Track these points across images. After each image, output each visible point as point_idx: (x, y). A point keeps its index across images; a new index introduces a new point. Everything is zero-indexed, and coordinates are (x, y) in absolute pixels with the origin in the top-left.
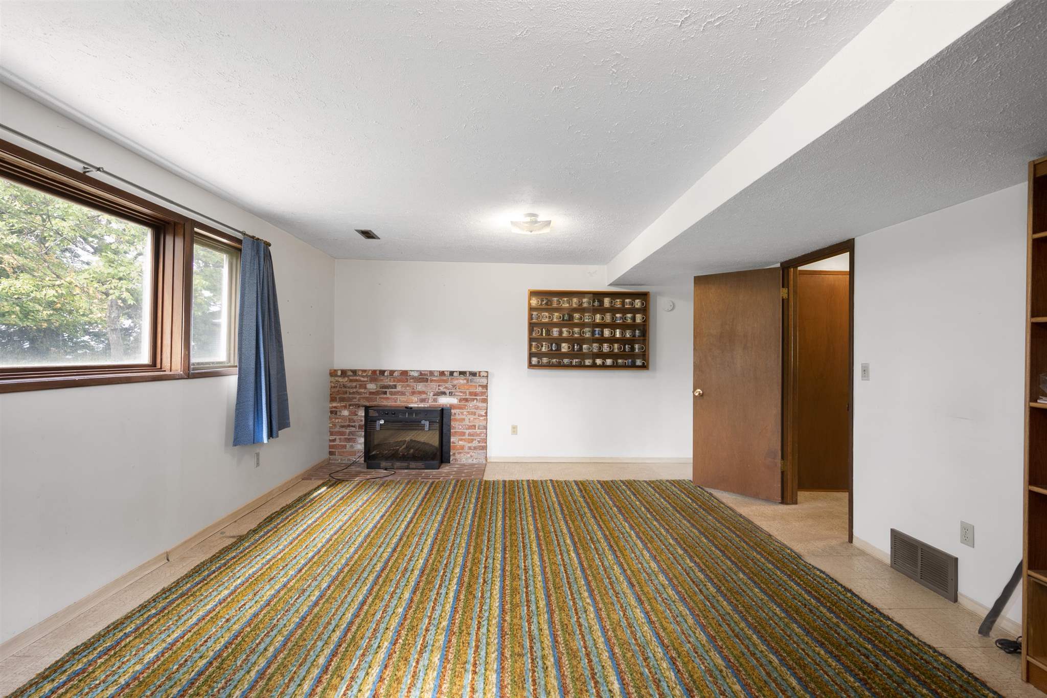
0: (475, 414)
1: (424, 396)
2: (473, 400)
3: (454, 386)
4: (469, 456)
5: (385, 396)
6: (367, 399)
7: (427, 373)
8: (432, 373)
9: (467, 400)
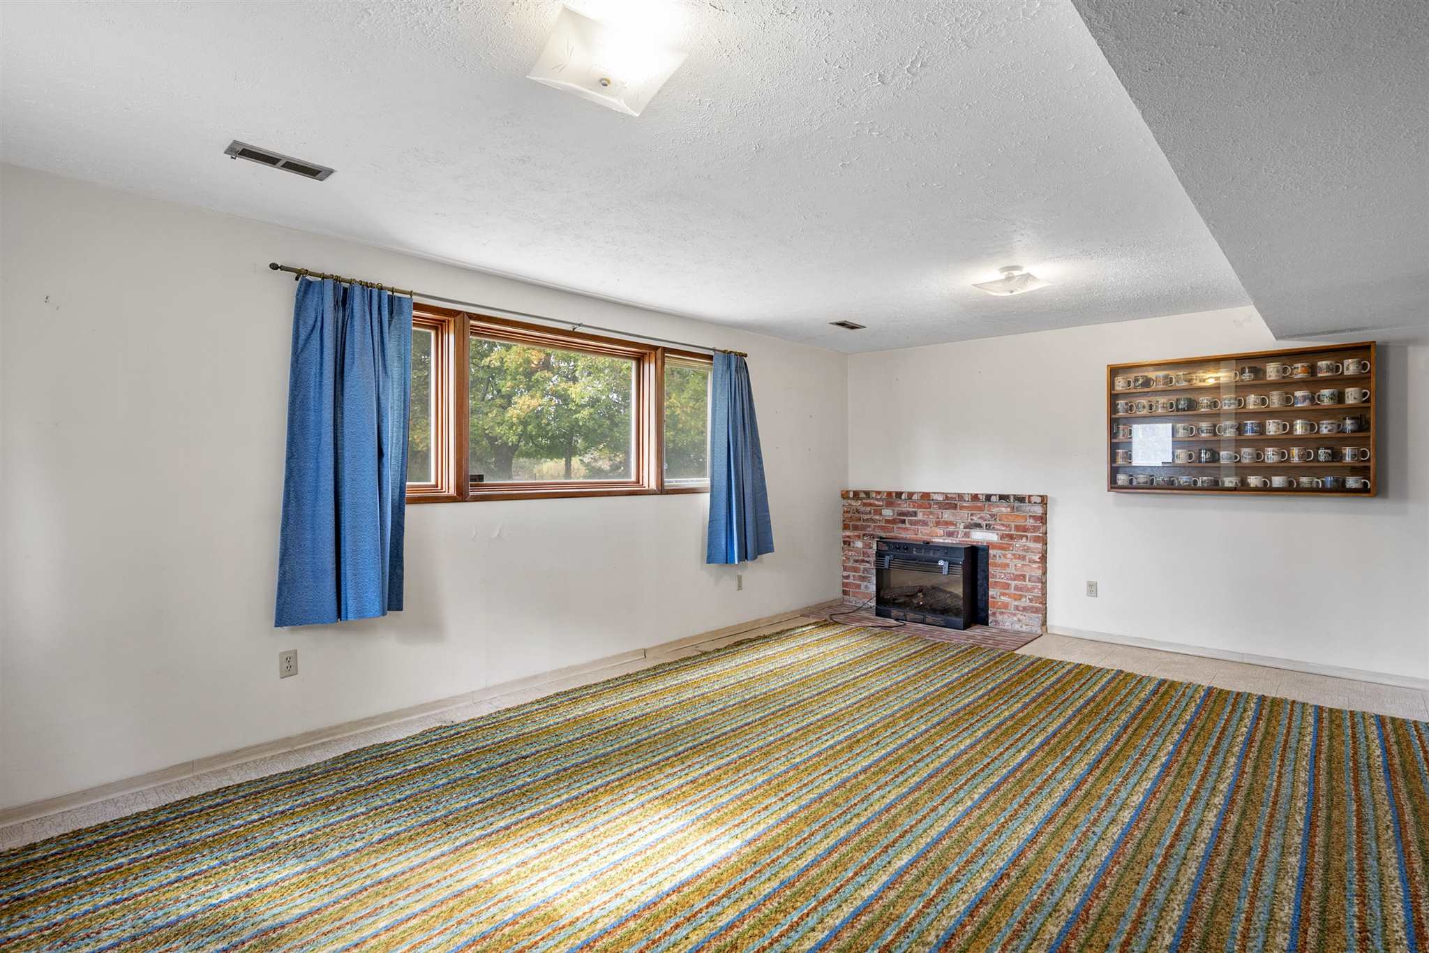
0: (1024, 558)
1: (951, 528)
2: (1021, 537)
3: (992, 516)
4: (1015, 619)
5: (904, 526)
6: (883, 528)
7: (954, 496)
8: (961, 496)
9: (1011, 537)
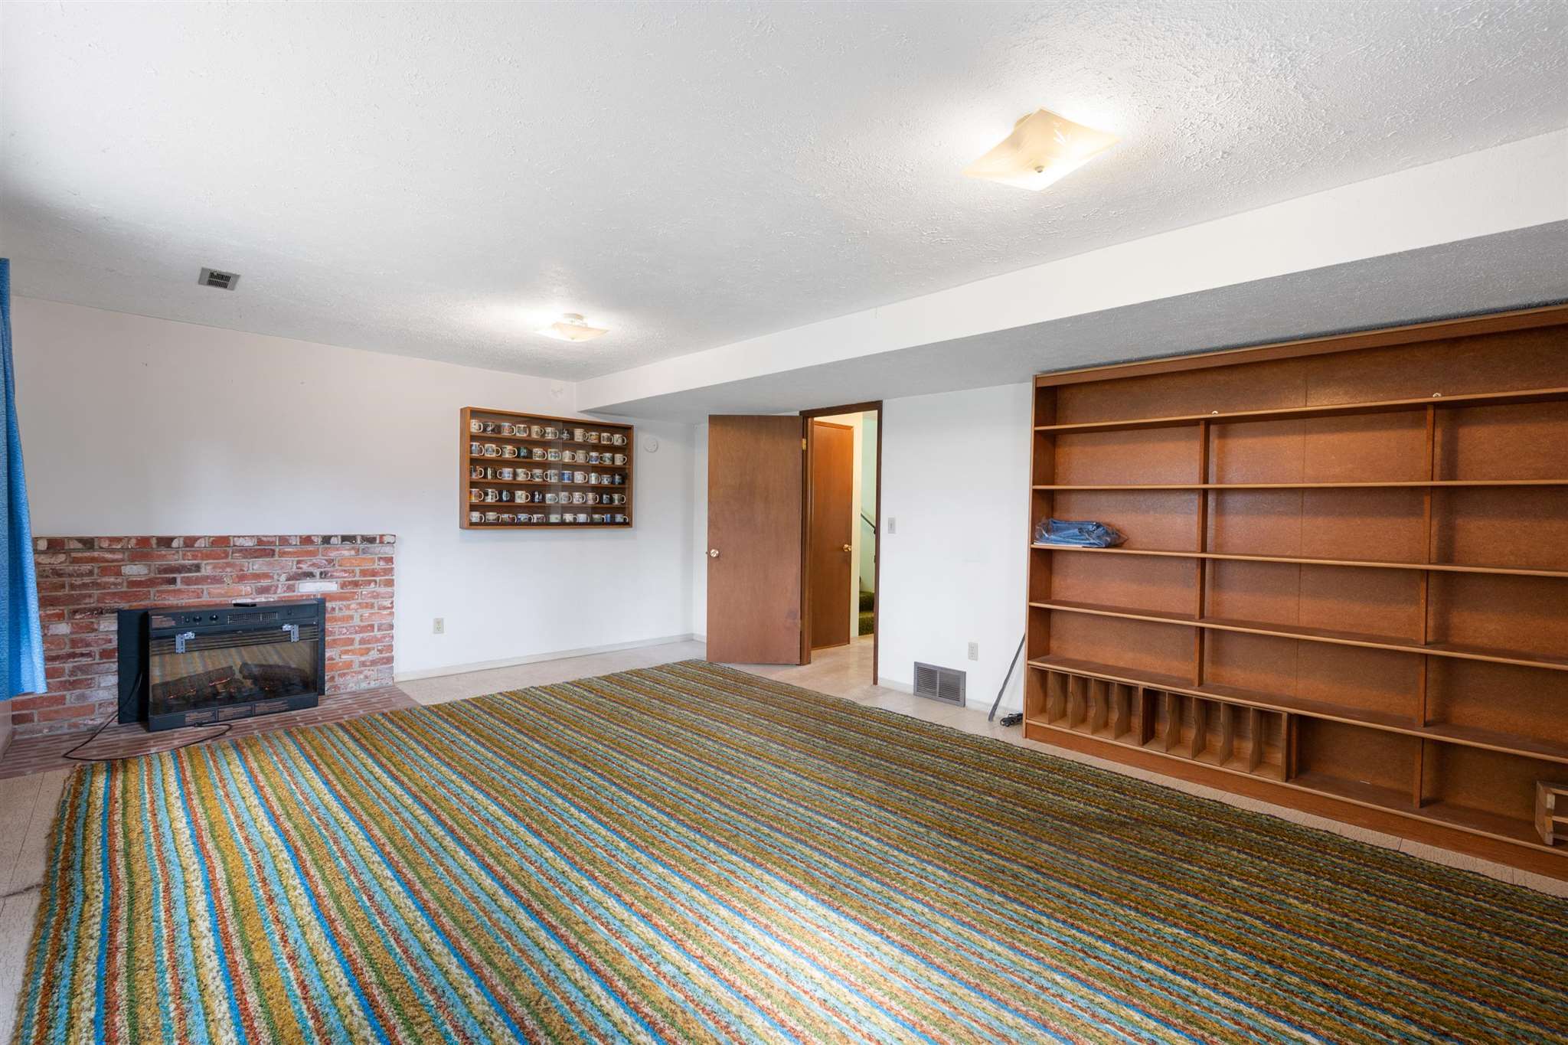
0: (372, 606)
1: (265, 583)
2: (369, 582)
3: (330, 561)
4: (362, 676)
5: (172, 587)
6: (123, 596)
7: (271, 539)
8: (284, 540)
9: (356, 584)
